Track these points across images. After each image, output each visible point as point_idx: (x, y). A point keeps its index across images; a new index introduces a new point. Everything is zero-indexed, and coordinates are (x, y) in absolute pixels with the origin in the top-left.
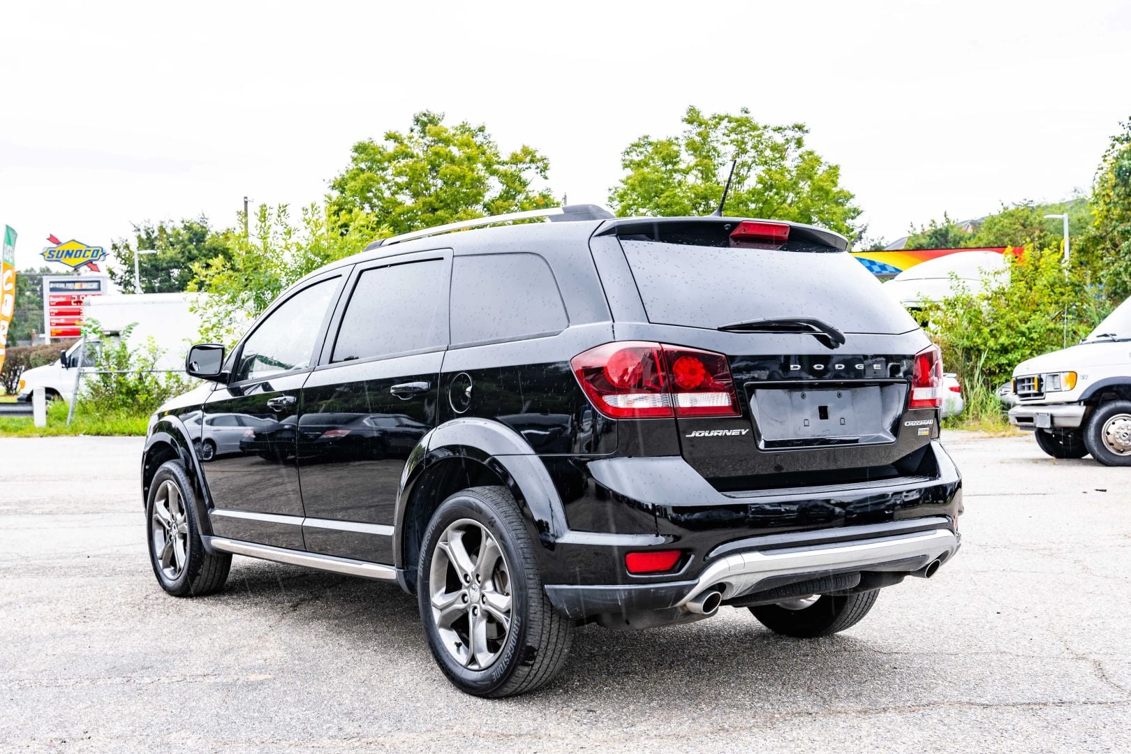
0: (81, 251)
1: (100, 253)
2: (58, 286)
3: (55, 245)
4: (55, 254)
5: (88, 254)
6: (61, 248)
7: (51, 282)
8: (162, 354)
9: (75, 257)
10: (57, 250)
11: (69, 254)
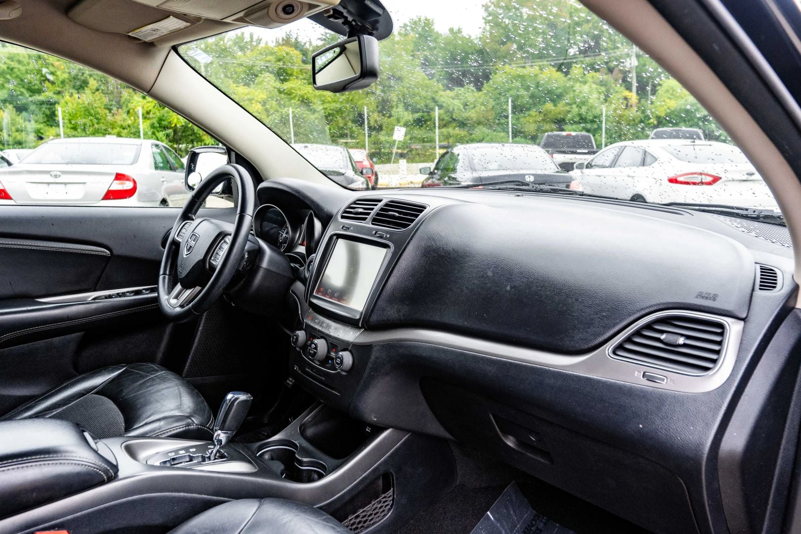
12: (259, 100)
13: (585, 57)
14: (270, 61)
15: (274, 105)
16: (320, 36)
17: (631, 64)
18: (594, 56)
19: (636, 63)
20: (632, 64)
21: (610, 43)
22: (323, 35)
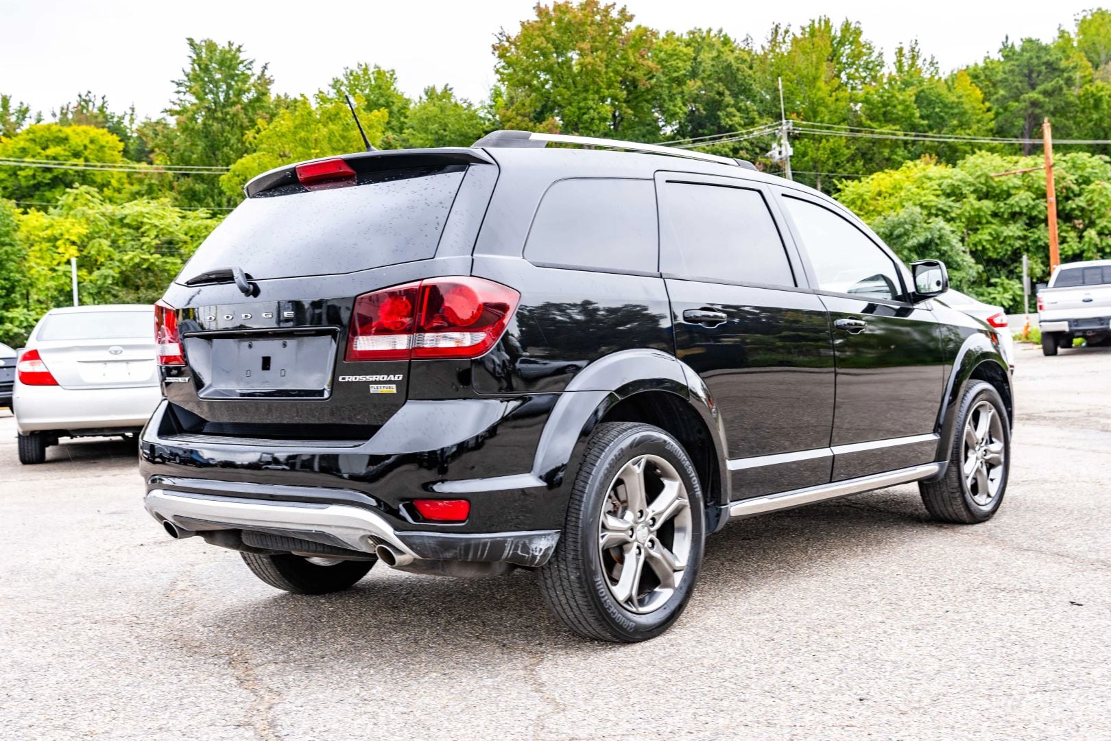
12: (74, 238)
13: (694, 142)
14: (55, 158)
15: (105, 248)
16: (169, 106)
17: (780, 153)
18: (711, 139)
19: (790, 152)
20: (784, 153)
21: (738, 114)
22: (174, 103)
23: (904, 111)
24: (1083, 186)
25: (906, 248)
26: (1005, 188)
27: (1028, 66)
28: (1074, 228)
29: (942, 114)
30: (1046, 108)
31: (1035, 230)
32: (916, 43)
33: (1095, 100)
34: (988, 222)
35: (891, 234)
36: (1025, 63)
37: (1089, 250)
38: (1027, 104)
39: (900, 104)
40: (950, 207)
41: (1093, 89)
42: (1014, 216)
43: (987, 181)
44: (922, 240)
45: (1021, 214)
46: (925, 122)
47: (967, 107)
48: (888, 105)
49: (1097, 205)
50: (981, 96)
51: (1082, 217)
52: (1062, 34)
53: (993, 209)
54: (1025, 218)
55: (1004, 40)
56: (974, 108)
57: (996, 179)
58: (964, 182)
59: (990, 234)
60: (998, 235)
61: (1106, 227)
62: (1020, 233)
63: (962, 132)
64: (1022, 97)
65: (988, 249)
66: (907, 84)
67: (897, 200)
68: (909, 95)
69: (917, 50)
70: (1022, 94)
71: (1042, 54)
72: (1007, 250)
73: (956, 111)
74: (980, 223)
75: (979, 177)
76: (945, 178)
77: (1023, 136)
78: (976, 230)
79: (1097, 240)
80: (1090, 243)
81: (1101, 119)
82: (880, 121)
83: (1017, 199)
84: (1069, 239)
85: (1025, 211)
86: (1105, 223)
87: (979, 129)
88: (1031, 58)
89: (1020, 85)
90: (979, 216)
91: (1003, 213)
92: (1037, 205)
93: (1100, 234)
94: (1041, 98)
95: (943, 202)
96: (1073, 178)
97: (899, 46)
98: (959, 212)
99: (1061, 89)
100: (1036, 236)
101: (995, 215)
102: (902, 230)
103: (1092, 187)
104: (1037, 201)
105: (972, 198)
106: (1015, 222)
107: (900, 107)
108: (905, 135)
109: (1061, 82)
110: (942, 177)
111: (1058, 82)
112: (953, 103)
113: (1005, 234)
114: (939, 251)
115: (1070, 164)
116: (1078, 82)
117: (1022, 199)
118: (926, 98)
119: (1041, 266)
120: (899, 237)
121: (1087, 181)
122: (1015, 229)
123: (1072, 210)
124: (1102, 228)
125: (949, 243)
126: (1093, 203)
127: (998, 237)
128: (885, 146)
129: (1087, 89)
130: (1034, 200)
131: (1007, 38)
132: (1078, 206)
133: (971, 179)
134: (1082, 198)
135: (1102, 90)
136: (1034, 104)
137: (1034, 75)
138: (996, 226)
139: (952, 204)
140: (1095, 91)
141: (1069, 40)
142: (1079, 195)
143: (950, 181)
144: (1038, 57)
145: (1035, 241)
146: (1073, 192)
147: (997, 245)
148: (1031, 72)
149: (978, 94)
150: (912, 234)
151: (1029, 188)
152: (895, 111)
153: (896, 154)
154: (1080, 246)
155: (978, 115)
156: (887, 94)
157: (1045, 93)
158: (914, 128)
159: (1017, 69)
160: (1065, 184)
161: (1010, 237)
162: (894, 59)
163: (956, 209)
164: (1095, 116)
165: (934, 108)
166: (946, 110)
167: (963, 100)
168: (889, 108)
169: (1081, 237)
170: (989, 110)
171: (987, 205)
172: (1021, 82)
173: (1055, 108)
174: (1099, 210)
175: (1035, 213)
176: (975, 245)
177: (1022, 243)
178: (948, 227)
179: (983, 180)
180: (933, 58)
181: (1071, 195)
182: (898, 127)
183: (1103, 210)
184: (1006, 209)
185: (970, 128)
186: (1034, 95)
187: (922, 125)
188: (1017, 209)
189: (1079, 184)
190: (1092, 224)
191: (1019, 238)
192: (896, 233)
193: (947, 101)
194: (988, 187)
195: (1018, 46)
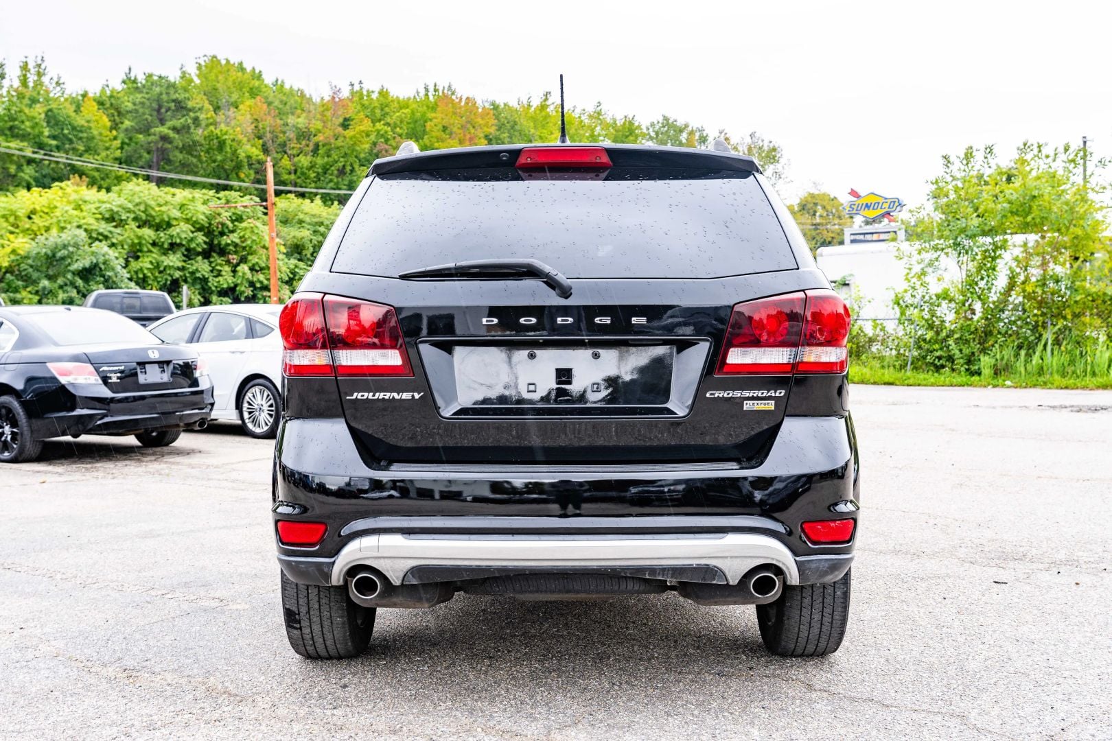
0: (879, 203)
1: (897, 204)
2: (858, 237)
3: (855, 199)
4: (855, 207)
5: (885, 205)
6: (860, 201)
7: (851, 234)
8: (868, 303)
9: (873, 209)
10: (857, 203)
11: (867, 206)
23: (33, 128)
24: (236, 223)
25: (69, 271)
26: (167, 219)
27: (158, 101)
28: (228, 262)
29: (70, 136)
30: (175, 144)
31: (193, 262)
32: (42, 60)
33: (219, 142)
34: (150, 251)
35: (54, 256)
36: (156, 98)
37: (242, 283)
38: (157, 137)
39: (28, 120)
40: (110, 232)
41: (218, 131)
42: (173, 247)
43: (146, 210)
44: (87, 265)
45: (180, 245)
46: (54, 143)
47: (95, 132)
48: (15, 120)
49: (249, 242)
50: (109, 124)
51: (236, 253)
52: (184, 75)
53: (154, 238)
54: (183, 249)
55: (128, 71)
56: (101, 134)
57: (157, 209)
58: (124, 209)
59: (151, 263)
60: (158, 263)
61: (257, 263)
62: (180, 264)
63: (91, 157)
64: (152, 130)
65: (149, 277)
66: (34, 101)
67: (55, 220)
68: (39, 111)
69: (43, 67)
70: (151, 127)
71: (172, 91)
72: (166, 280)
73: (85, 135)
74: (141, 251)
75: (137, 205)
76: (104, 202)
77: (150, 167)
78: (137, 258)
79: (249, 275)
80: (243, 277)
81: (223, 161)
82: (6, 135)
83: (178, 230)
84: (223, 273)
85: (184, 243)
86: (257, 260)
87: (107, 156)
88: (161, 94)
89: (150, 118)
90: (140, 244)
91: (163, 243)
92: (195, 237)
93: (252, 269)
94: (172, 134)
95: (104, 227)
96: (228, 214)
97: (24, 60)
98: (121, 238)
99: (189, 128)
100: (194, 268)
101: (154, 244)
102: (66, 252)
103: (244, 225)
104: (195, 234)
105: (133, 225)
106: (174, 253)
107: (28, 124)
108: (34, 152)
109: (189, 121)
110: (100, 201)
111: (186, 120)
112: (82, 126)
113: (165, 264)
114: (103, 276)
115: (223, 201)
116: (203, 123)
117: (182, 231)
118: (54, 117)
119: (199, 297)
120: (63, 258)
121: (239, 219)
122: (175, 259)
123: (228, 245)
124: (254, 265)
125: (113, 269)
126: (245, 240)
127: (158, 266)
128: (12, 162)
129: (212, 131)
130: (193, 232)
131: (130, 69)
132: (232, 242)
133: (130, 206)
134: (235, 235)
135: (226, 134)
136: (164, 138)
137: (163, 110)
138: (155, 255)
139: (113, 229)
140: (219, 133)
141: (191, 81)
142: (232, 232)
143: (108, 206)
144: (168, 94)
145: (193, 273)
146: (227, 227)
147: (157, 274)
148: (160, 107)
149: (106, 121)
150: (76, 257)
151: (187, 220)
152: (23, 127)
153: (23, 171)
154: (234, 280)
155: (105, 142)
156: (14, 108)
157: (174, 129)
158: (41, 146)
159: (148, 103)
160: (221, 220)
161: (170, 267)
162: (18, 72)
163: (118, 234)
164: (219, 158)
165: (62, 129)
166: (75, 133)
167: (92, 125)
168: (16, 123)
169: (234, 271)
170: (115, 138)
171: (148, 233)
172: (151, 115)
173: (183, 145)
174: (251, 247)
175: (193, 245)
176: (136, 272)
177: (181, 273)
178: (112, 254)
179: (142, 208)
180: (59, 78)
181: (226, 231)
182: (25, 144)
183: (255, 247)
184: (167, 239)
185: (98, 155)
186: (164, 130)
187: (50, 145)
188: (178, 241)
189: (233, 221)
190: (243, 260)
191: (178, 269)
192: (59, 255)
193: (76, 124)
194: (147, 215)
195: (141, 78)
